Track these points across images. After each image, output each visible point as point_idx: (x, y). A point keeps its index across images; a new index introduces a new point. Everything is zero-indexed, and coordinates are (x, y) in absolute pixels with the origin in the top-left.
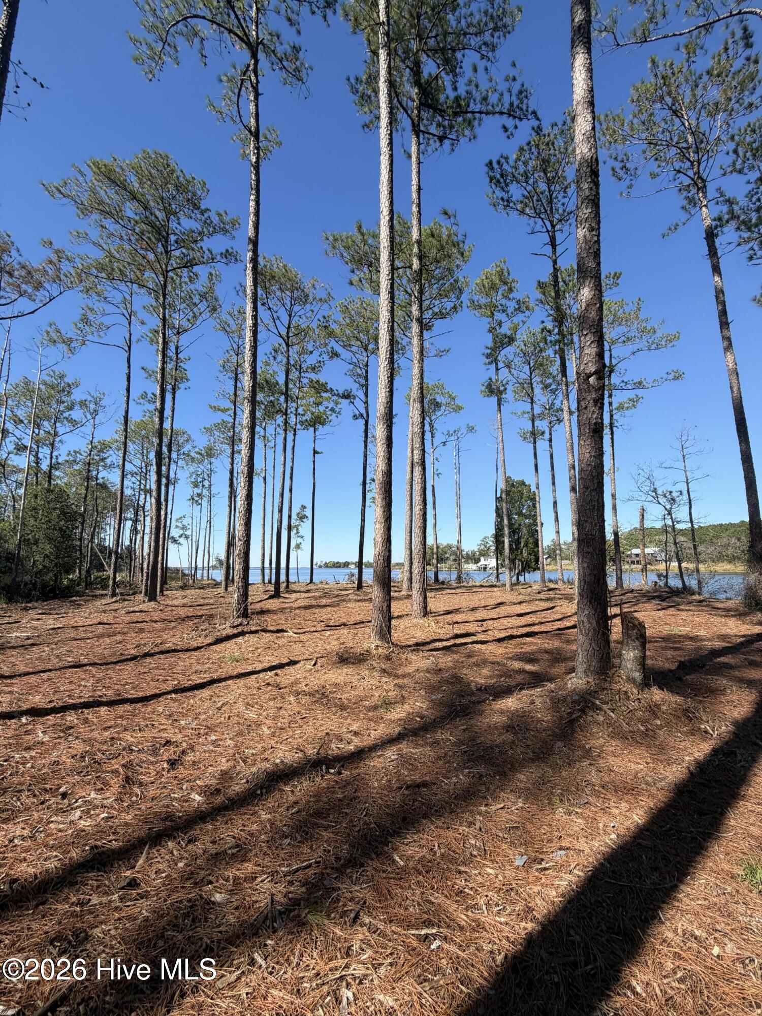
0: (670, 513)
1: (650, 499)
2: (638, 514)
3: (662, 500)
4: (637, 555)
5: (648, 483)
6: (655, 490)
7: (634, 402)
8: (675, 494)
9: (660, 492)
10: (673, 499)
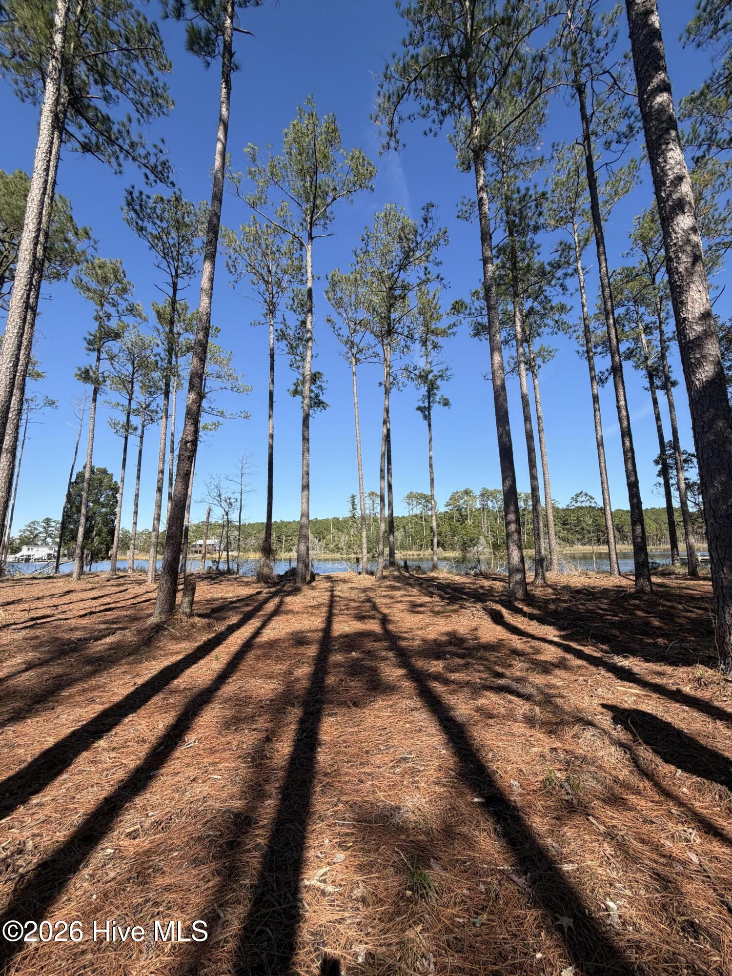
0: (227, 514)
1: (216, 502)
2: (206, 512)
3: (224, 504)
4: (201, 546)
5: (216, 490)
6: (220, 495)
7: (216, 425)
8: (232, 501)
9: (223, 497)
10: (231, 504)
